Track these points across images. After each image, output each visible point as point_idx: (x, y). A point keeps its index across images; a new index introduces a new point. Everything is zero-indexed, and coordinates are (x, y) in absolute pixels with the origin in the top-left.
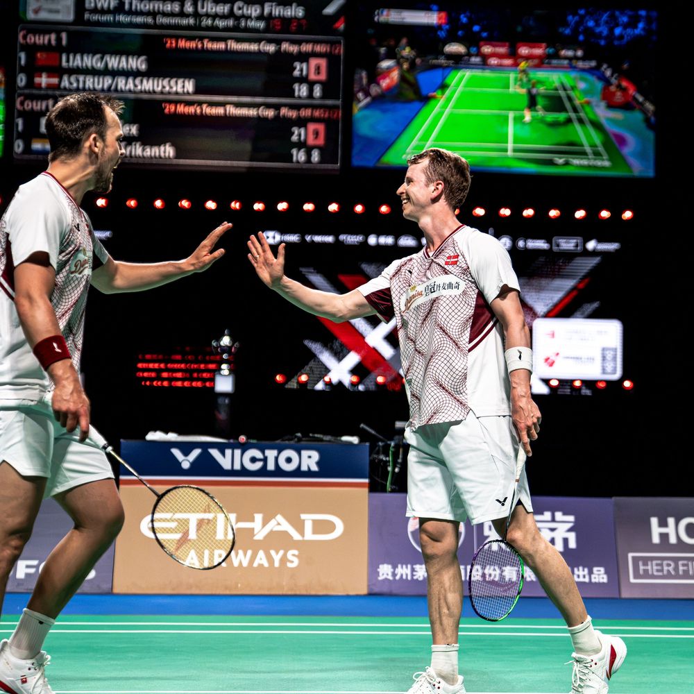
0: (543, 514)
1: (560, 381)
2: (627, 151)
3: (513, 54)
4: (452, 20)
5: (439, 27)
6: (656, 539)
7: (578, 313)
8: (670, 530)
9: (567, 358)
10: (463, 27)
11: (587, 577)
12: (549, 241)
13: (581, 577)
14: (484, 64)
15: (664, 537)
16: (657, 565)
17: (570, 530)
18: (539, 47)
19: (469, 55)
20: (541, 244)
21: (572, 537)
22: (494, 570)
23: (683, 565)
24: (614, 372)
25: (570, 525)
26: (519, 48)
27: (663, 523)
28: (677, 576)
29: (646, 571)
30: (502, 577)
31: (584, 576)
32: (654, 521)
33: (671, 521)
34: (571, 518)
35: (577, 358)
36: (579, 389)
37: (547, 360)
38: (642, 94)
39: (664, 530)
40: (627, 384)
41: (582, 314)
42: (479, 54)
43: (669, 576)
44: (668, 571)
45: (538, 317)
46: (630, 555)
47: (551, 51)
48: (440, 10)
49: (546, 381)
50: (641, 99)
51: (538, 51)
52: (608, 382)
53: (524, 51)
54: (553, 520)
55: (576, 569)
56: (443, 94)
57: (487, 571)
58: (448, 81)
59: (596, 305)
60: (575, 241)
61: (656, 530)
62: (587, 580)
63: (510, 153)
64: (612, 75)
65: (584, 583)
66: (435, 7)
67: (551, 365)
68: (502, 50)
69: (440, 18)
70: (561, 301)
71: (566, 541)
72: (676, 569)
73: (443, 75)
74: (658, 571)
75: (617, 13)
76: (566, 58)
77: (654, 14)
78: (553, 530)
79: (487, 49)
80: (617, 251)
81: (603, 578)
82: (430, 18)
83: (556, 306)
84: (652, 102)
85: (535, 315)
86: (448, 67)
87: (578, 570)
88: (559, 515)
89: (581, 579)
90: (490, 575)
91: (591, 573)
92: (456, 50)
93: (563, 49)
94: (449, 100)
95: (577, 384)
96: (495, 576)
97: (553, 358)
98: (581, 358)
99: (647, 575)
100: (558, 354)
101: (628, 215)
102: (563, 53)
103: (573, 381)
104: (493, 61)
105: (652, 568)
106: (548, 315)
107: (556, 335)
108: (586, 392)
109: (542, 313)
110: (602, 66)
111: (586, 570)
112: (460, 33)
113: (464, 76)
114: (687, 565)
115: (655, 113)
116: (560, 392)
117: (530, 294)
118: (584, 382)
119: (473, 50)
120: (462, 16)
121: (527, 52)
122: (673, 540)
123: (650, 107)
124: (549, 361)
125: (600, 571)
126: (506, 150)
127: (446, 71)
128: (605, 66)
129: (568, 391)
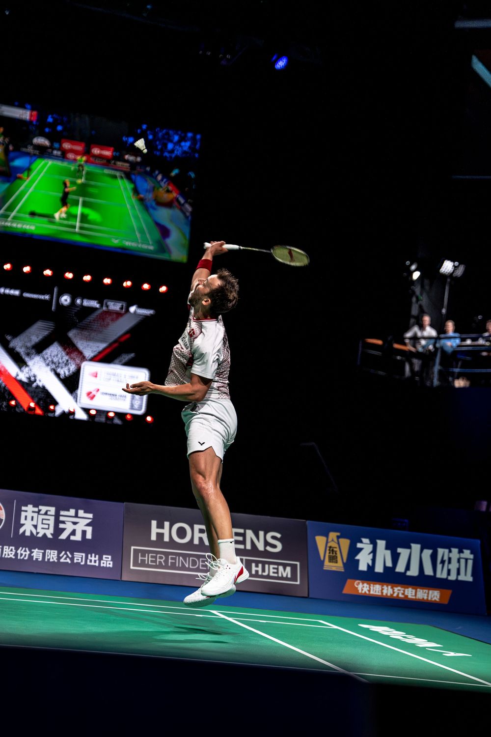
0: (69, 511)
1: (97, 411)
2: (170, 241)
3: (87, 152)
4: (42, 118)
5: (30, 122)
6: (154, 537)
7: (117, 361)
8: (166, 531)
9: (106, 394)
10: (50, 125)
11: (97, 562)
12: (101, 302)
13: (93, 561)
14: (64, 156)
15: (160, 536)
16: (152, 557)
17: (88, 525)
18: (108, 150)
19: (52, 148)
20: (94, 304)
21: (89, 530)
22: (25, 551)
23: (172, 559)
24: (140, 409)
25: (89, 521)
26: (93, 148)
27: (160, 526)
28: (166, 567)
29: (143, 561)
30: (30, 557)
31: (95, 561)
32: (154, 523)
33: (167, 524)
34: (91, 516)
35: (113, 395)
36: (112, 418)
37: (89, 394)
38: (184, 198)
39: (160, 531)
40: (149, 419)
41: (120, 361)
42: (60, 149)
43: (160, 566)
44: (160, 562)
45: (86, 360)
46: (133, 548)
47: (118, 154)
48: (32, 109)
49: (86, 411)
50: (182, 201)
51: (107, 153)
52: (133, 415)
53: (96, 151)
54: (76, 516)
55: (89, 555)
56: (28, 176)
57: (19, 552)
58: (33, 166)
59: (132, 355)
60: (121, 304)
61: (154, 530)
62: (97, 564)
63: (77, 230)
64: (162, 180)
65: (95, 566)
66: (29, 106)
67: (92, 398)
68: (79, 148)
69: (31, 116)
70: (105, 349)
71: (84, 533)
72: (166, 561)
73: (30, 161)
74: (152, 561)
75: (171, 132)
76: (127, 161)
77: (198, 137)
78: (75, 523)
79: (67, 146)
80: (152, 315)
81: (110, 564)
82: (25, 114)
83: (100, 353)
84: (190, 204)
85: (84, 359)
86: (35, 155)
87: (91, 557)
88: (81, 513)
89: (93, 563)
90: (21, 555)
91: (101, 559)
92: (43, 143)
93: (127, 154)
94: (33, 182)
95: (111, 415)
96: (25, 555)
97: (94, 393)
98: (116, 395)
99: (143, 564)
100: (98, 390)
101: (163, 289)
102: (127, 157)
103: (108, 412)
104: (71, 156)
105: (148, 559)
106: (93, 359)
107: (98, 375)
108: (117, 421)
109: (89, 358)
110: (154, 172)
111: (97, 556)
112: (47, 130)
113: (48, 163)
114: (175, 559)
115: (192, 213)
116: (97, 419)
117: (81, 342)
118: (116, 414)
119: (56, 145)
120: (50, 116)
121: (98, 152)
122: (166, 539)
123: (189, 208)
124: (91, 395)
125: (108, 558)
126: (74, 227)
127: (33, 158)
128: (157, 172)
129: (103, 419)
